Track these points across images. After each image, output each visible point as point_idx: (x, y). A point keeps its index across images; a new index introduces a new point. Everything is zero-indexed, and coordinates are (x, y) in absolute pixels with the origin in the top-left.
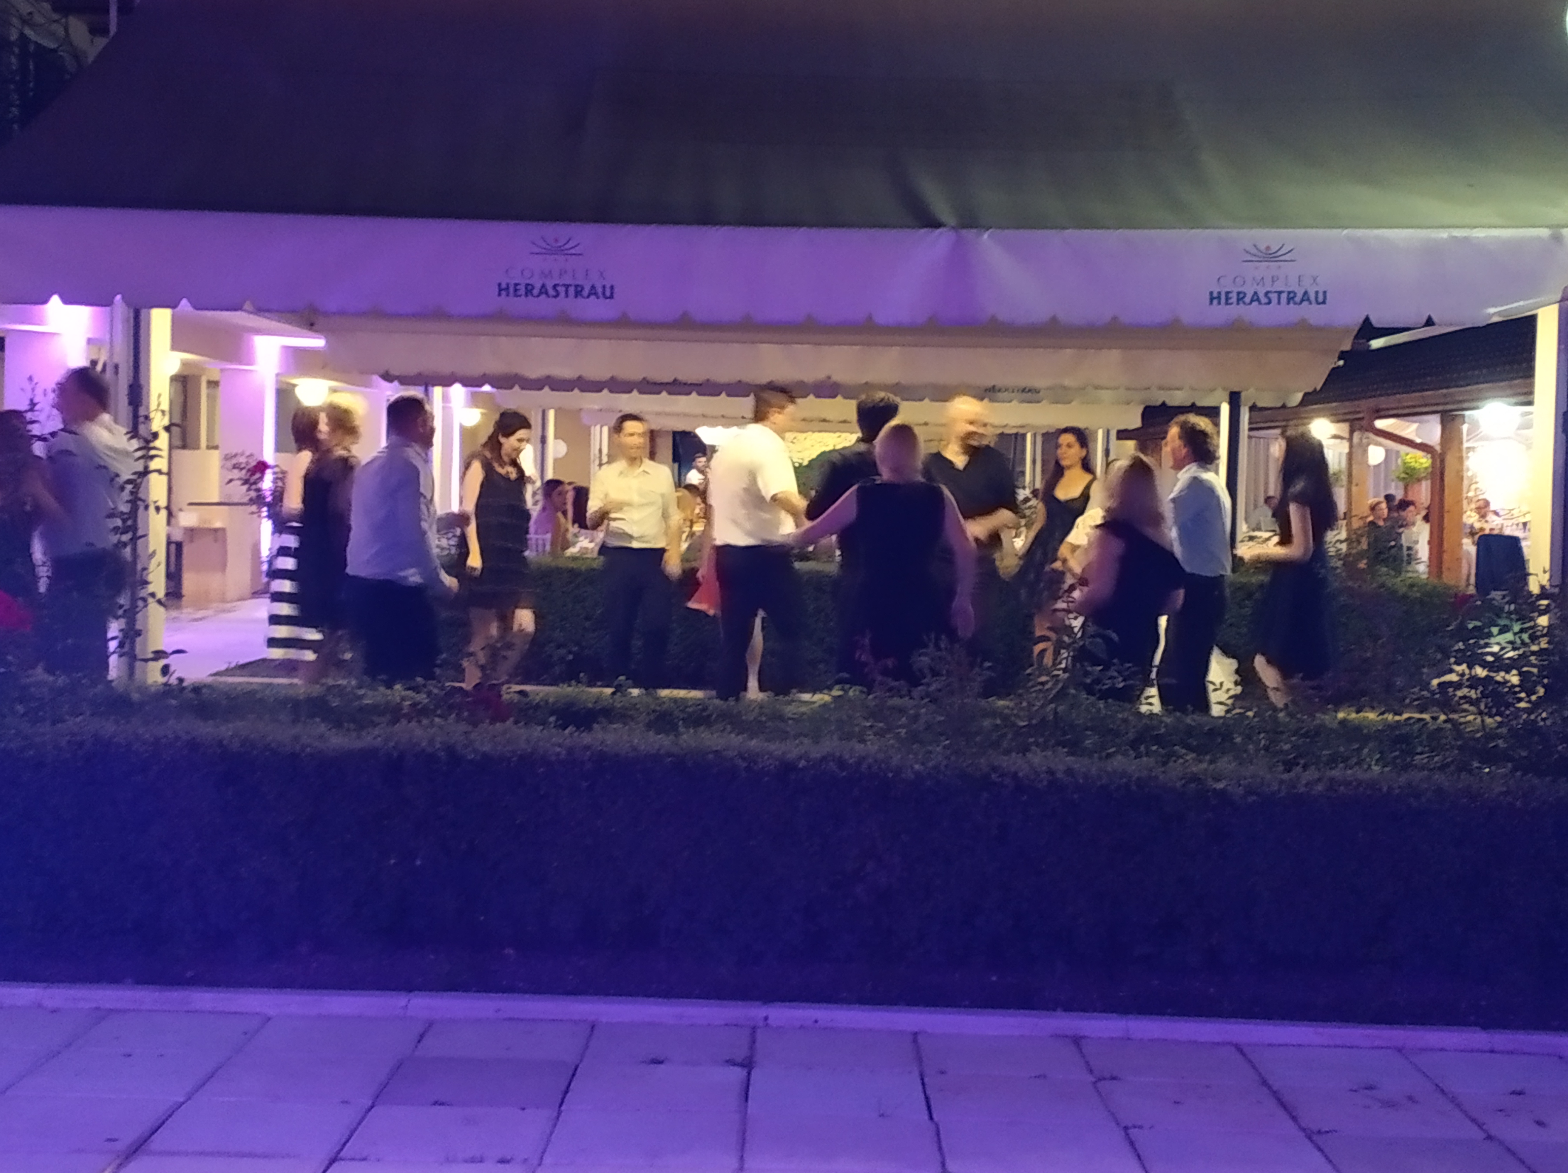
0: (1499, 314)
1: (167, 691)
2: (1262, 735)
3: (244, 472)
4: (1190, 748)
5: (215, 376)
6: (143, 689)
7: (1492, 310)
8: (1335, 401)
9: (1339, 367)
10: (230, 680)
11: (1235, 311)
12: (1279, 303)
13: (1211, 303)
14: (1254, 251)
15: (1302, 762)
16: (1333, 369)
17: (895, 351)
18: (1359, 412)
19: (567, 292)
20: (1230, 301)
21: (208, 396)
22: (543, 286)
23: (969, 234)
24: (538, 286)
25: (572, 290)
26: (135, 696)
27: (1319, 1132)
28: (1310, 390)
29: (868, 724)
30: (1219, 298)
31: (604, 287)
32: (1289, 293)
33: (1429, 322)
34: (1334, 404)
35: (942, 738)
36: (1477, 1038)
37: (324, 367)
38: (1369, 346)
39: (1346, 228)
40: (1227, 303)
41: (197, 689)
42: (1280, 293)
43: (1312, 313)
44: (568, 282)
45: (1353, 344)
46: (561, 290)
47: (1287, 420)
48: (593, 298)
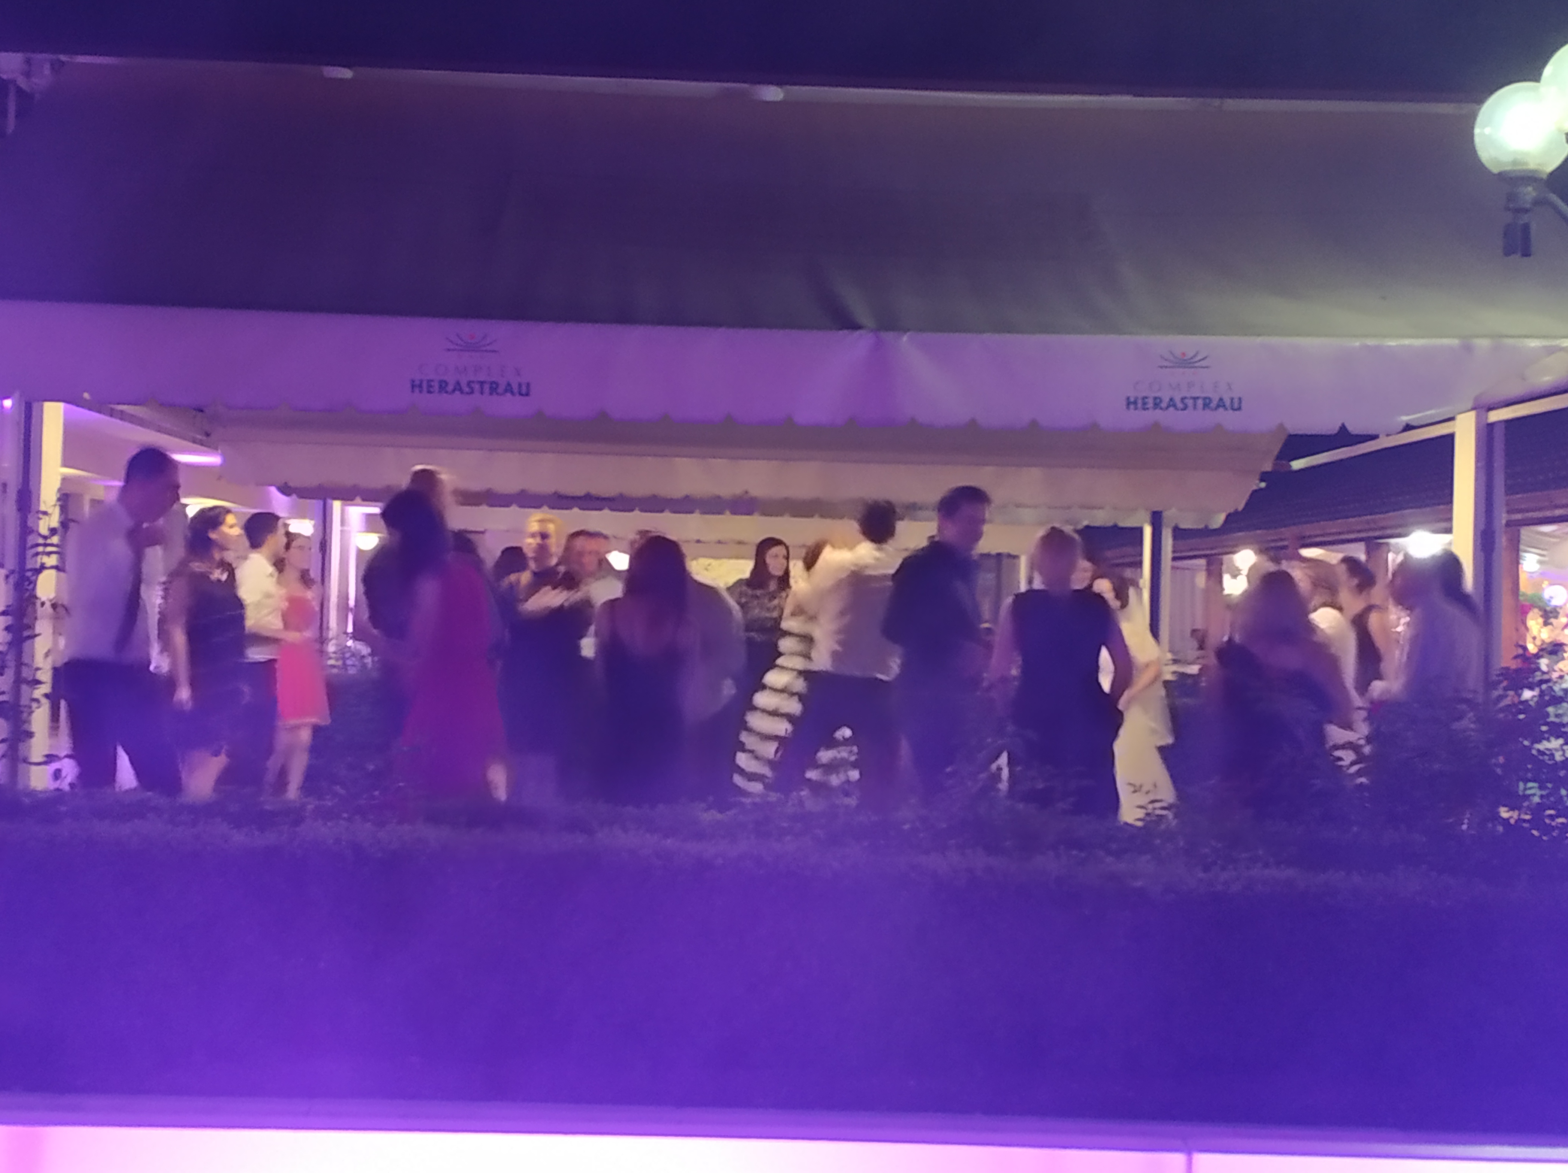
0: (1411, 421)
1: (57, 796)
7: (1405, 418)
9: (1261, 489)
11: (1151, 416)
12: (1195, 409)
13: (1129, 410)
14: (1170, 357)
16: (1255, 492)
17: (812, 466)
18: (1282, 540)
19: (482, 388)
20: (1147, 406)
22: (458, 382)
23: (888, 337)
24: (452, 382)
25: (487, 388)
28: (1232, 510)
30: (1137, 405)
31: (520, 384)
32: (1204, 398)
34: (1259, 532)
38: (1290, 466)
39: (1259, 335)
40: (1144, 409)
42: (1195, 398)
43: (1231, 422)
44: (482, 379)
45: (1275, 465)
46: (476, 386)
47: (1212, 549)
48: (509, 395)
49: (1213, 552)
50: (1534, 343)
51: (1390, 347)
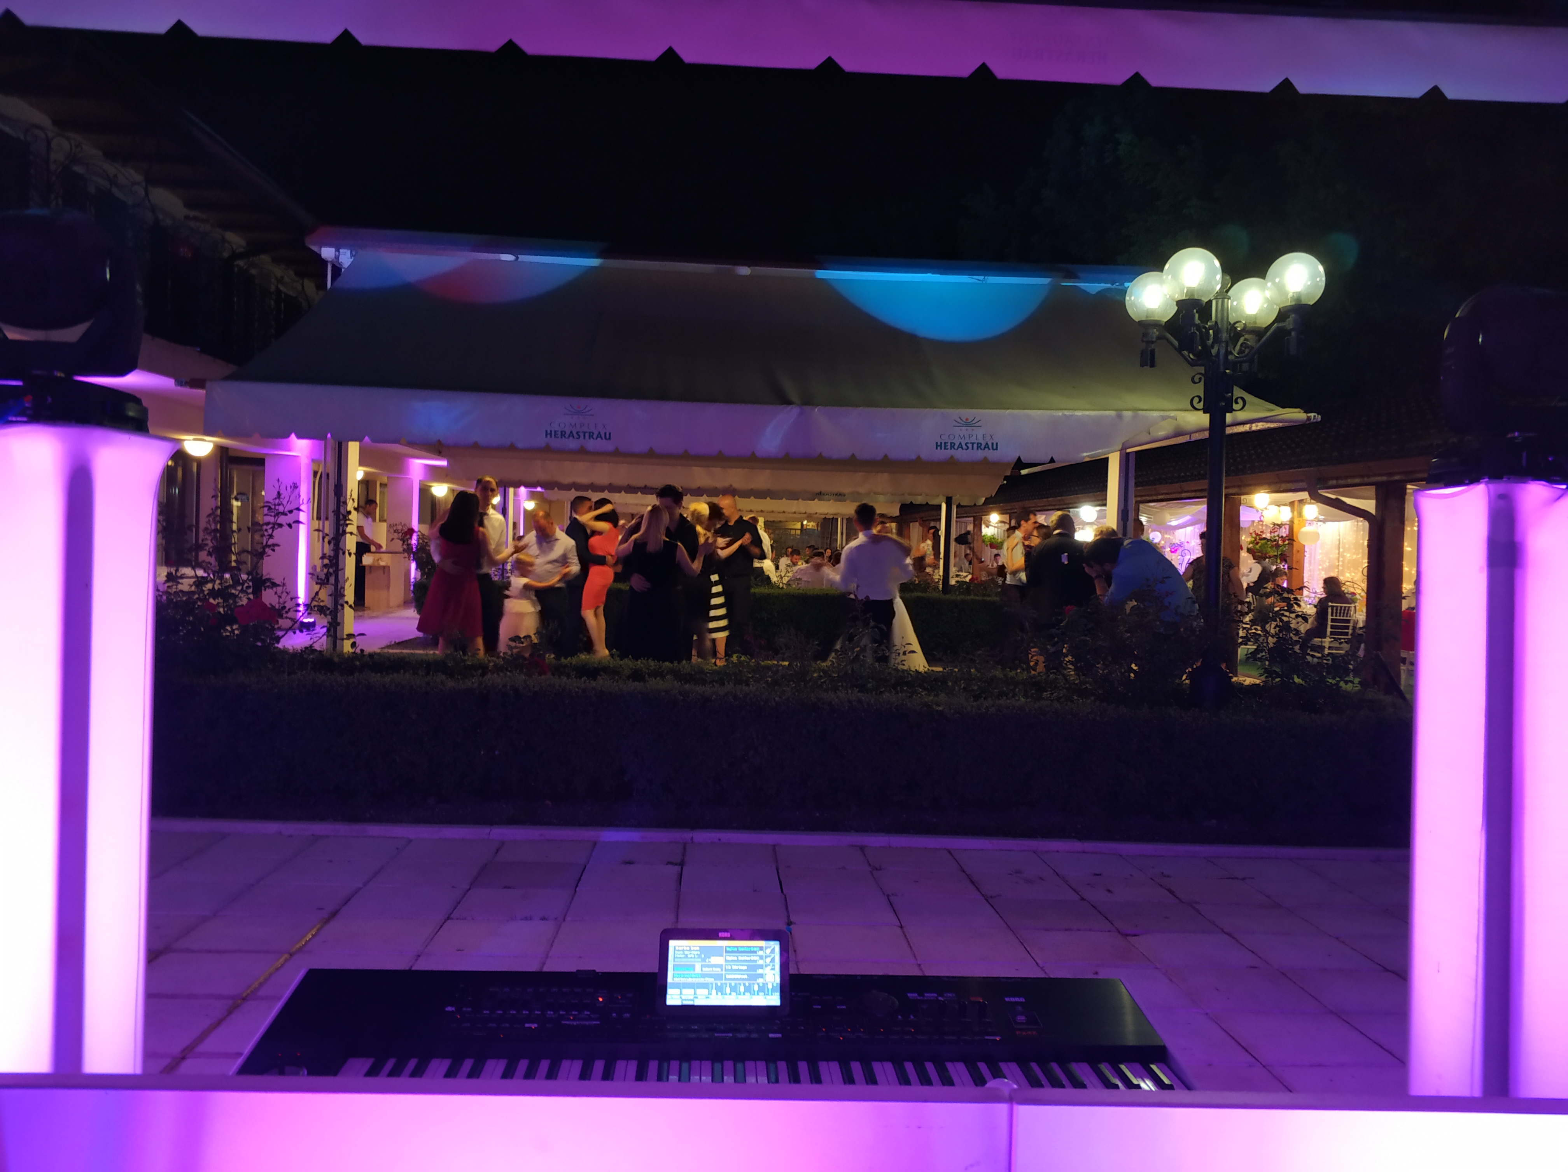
0: (1088, 456)
1: (354, 657)
2: (962, 682)
3: (400, 534)
4: (925, 689)
5: (385, 480)
6: (341, 655)
7: (1085, 454)
8: (1002, 503)
9: (1004, 484)
10: (391, 651)
11: (949, 452)
12: (973, 449)
13: (937, 448)
14: (959, 421)
15: (984, 696)
16: (1001, 485)
17: (767, 472)
18: (1014, 509)
19: (584, 436)
20: (947, 447)
21: (380, 493)
22: (571, 432)
23: (807, 408)
24: (568, 433)
25: (587, 435)
26: (336, 659)
27: (992, 897)
28: (989, 496)
29: (751, 676)
30: (941, 446)
31: (605, 433)
32: (978, 444)
33: (1052, 461)
34: (1001, 505)
35: (791, 683)
37: (447, 476)
38: (1020, 473)
39: (1008, 409)
40: (945, 449)
41: (371, 655)
42: (973, 444)
43: (991, 455)
44: (585, 431)
45: (1011, 472)
46: (582, 435)
47: (976, 513)
48: (599, 439)
49: (978, 514)
50: (1155, 414)
51: (1077, 415)
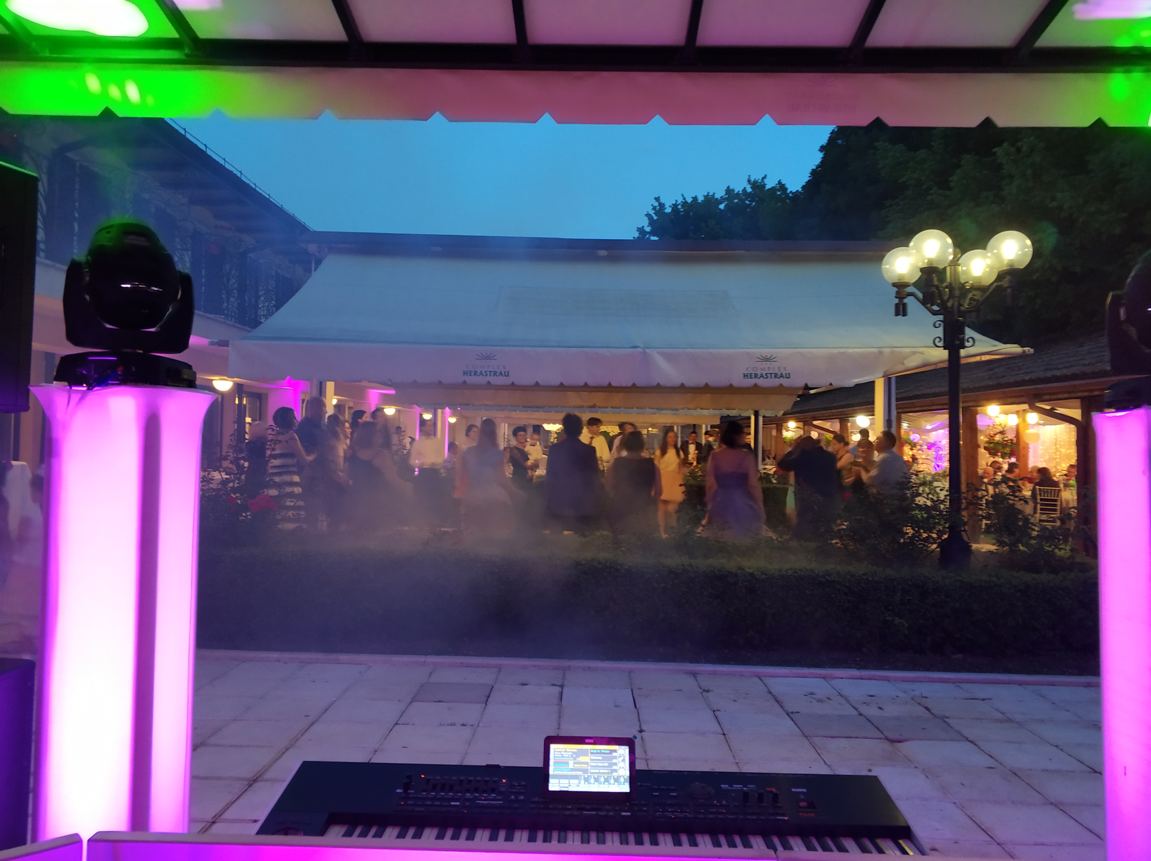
7: (855, 380)
8: (798, 414)
9: (798, 401)
11: (754, 381)
12: (771, 378)
13: (744, 378)
14: (761, 357)
16: (795, 402)
17: (620, 396)
18: (807, 418)
19: (490, 374)
20: (752, 377)
22: (481, 371)
24: (478, 371)
25: (492, 373)
27: (792, 713)
28: (787, 409)
30: (747, 376)
31: (505, 372)
32: (775, 374)
33: (831, 385)
36: (855, 672)
37: (395, 401)
38: (809, 393)
39: (797, 348)
40: (750, 378)
42: (771, 374)
43: (785, 382)
44: (490, 370)
45: (802, 392)
46: (488, 373)
48: (501, 375)
49: (780, 422)
50: (908, 350)
